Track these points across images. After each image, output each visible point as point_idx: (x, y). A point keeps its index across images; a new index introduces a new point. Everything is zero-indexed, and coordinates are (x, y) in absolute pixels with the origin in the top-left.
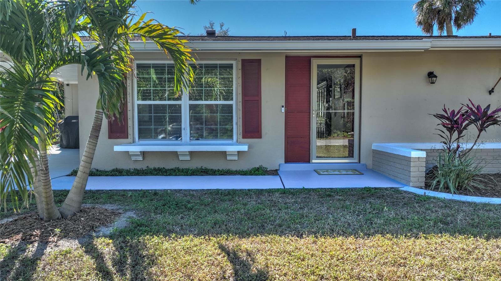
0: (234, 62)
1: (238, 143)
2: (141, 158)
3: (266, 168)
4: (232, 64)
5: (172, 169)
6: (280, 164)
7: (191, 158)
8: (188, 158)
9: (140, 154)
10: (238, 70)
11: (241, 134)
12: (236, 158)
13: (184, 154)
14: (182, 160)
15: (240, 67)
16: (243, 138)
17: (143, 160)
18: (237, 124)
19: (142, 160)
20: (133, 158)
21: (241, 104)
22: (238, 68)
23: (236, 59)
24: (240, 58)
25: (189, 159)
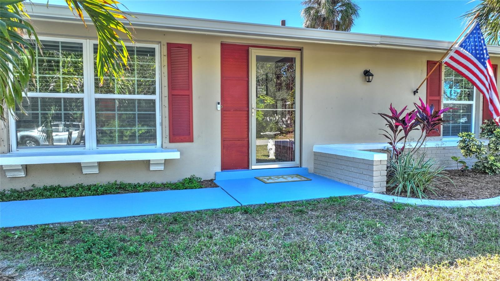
0: (157, 47)
1: (163, 149)
2: (22, 174)
3: (200, 178)
4: (154, 49)
5: (73, 187)
6: (216, 173)
7: (99, 170)
8: (96, 171)
9: (21, 168)
10: (162, 56)
11: (168, 137)
12: (162, 168)
13: (90, 166)
14: (86, 174)
15: (166, 53)
16: (170, 142)
17: (26, 176)
18: (162, 124)
19: (24, 176)
20: (9, 175)
21: (167, 99)
22: (162, 54)
23: (160, 42)
24: (165, 41)
25: (98, 172)
